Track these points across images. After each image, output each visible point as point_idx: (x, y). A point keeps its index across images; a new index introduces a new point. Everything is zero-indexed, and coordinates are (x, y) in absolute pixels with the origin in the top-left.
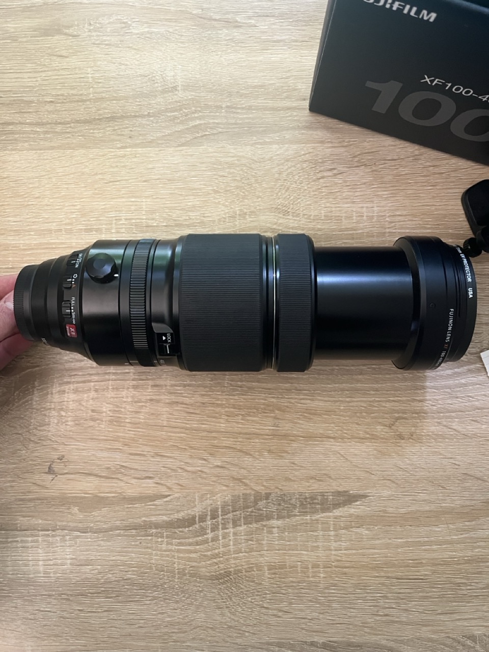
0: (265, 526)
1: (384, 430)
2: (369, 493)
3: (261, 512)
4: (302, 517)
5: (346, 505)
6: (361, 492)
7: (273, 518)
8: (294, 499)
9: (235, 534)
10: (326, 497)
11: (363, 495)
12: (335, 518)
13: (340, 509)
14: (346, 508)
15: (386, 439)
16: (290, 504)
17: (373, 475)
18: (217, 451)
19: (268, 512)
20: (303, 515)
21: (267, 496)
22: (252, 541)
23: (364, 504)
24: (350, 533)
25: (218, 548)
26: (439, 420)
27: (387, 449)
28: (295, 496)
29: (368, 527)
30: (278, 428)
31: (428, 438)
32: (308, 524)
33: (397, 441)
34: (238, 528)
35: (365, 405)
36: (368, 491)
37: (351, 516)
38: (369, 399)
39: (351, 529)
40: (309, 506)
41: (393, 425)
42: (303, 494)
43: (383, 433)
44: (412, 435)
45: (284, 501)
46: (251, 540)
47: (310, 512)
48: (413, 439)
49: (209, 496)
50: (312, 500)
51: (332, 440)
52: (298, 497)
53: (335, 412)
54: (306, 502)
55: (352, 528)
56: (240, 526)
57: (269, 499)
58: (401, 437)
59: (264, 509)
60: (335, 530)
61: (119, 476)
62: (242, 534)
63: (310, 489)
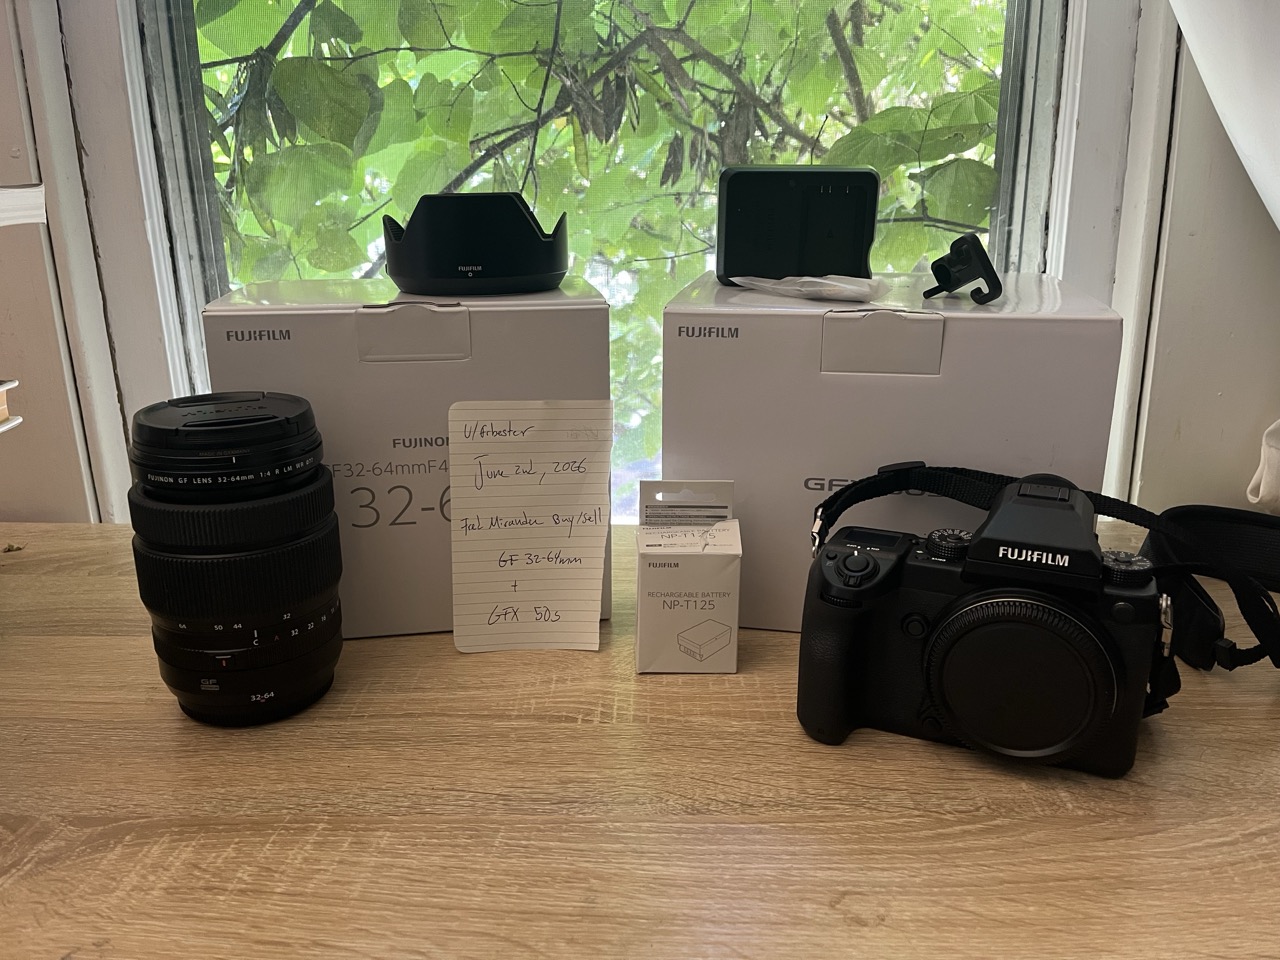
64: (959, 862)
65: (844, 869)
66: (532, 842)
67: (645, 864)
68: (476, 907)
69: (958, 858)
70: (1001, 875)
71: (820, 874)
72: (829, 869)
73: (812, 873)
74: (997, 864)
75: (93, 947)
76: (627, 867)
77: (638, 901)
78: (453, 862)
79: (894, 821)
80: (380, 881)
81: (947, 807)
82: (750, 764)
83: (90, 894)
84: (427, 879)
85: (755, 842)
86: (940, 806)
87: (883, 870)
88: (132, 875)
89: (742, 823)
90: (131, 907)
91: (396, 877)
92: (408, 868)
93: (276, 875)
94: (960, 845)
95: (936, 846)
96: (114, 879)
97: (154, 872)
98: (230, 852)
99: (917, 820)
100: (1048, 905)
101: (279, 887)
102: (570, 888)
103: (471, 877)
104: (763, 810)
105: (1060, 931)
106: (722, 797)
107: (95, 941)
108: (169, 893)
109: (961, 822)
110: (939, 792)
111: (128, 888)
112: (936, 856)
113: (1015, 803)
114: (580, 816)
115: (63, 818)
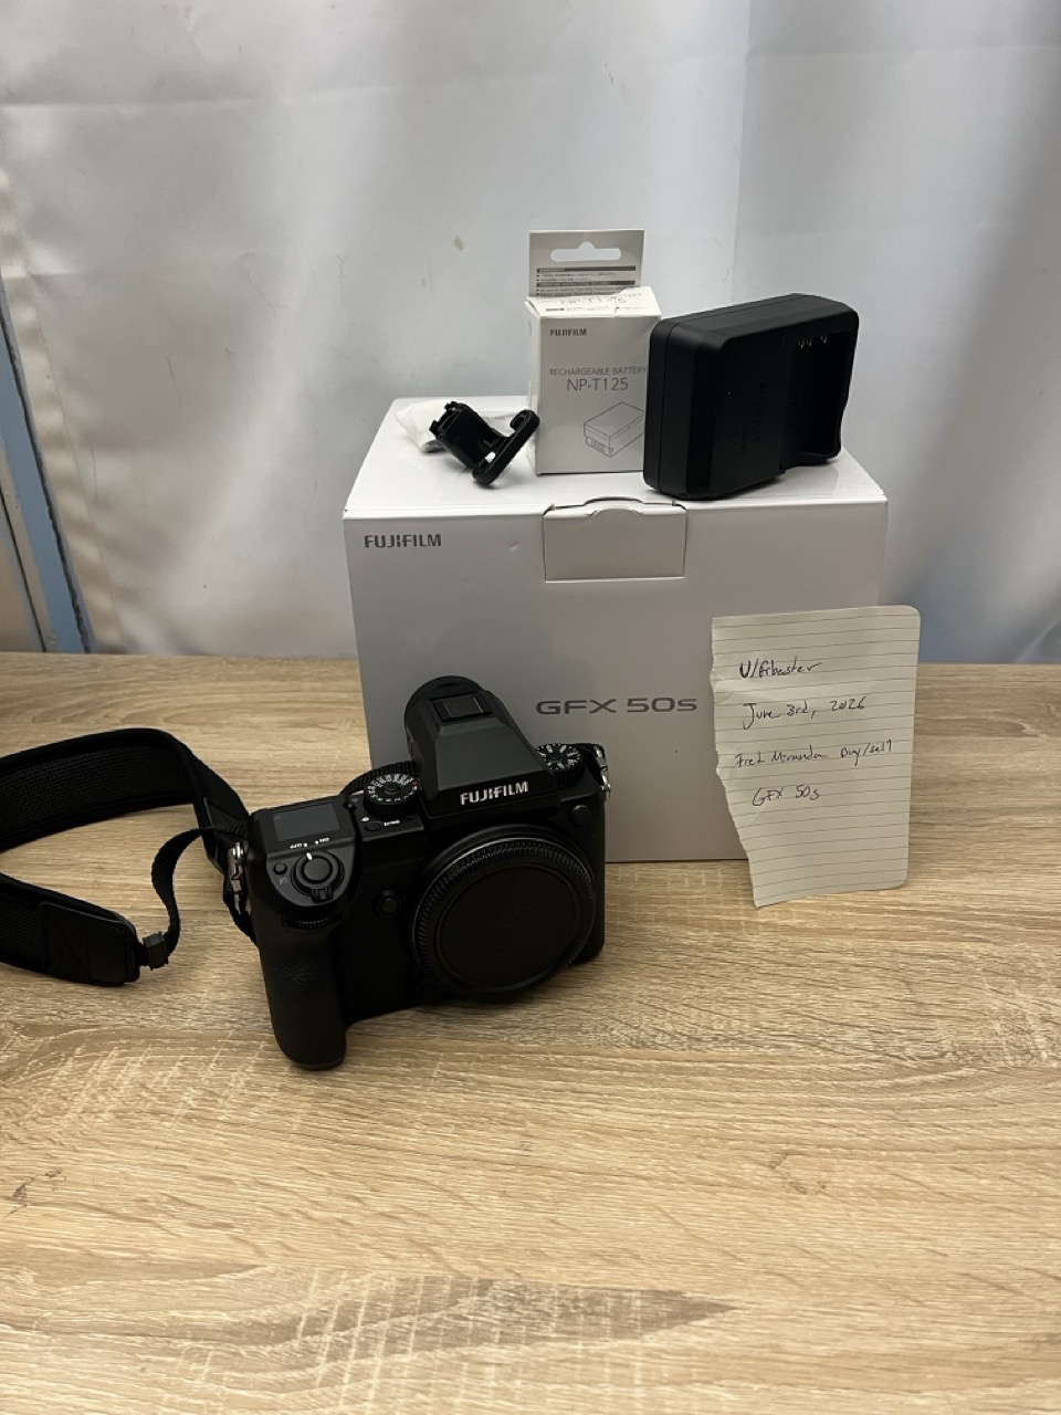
0: (464, 1358)
1: (760, 1173)
2: (733, 1300)
3: (463, 1323)
4: (563, 1345)
5: (676, 1324)
6: (715, 1298)
7: (489, 1340)
8: (547, 1300)
9: (386, 1373)
10: (625, 1301)
11: (717, 1305)
12: (648, 1355)
13: (662, 1333)
14: (675, 1333)
15: (765, 1190)
16: (537, 1311)
17: (741, 1260)
18: (389, 1185)
19: (479, 1325)
20: (567, 1340)
21: (484, 1287)
22: (426, 1393)
23: (722, 1326)
24: (685, 1395)
25: (332, 1402)
26: (880, 1164)
27: (769, 1209)
28: (550, 1292)
29: (735, 1383)
30: (529, 1153)
31: (861, 1194)
32: (577, 1363)
33: (791, 1195)
34: (397, 1358)
35: (716, 1125)
36: (729, 1296)
37: (688, 1352)
38: (723, 1116)
39: (689, 1387)
40: (582, 1318)
41: (778, 1164)
42: (571, 1290)
43: (758, 1178)
44: (824, 1187)
45: (522, 1301)
46: (422, 1392)
47: (584, 1334)
48: (826, 1194)
49: (343, 1276)
50: (589, 1306)
51: (643, 1182)
52: (557, 1294)
53: (651, 1132)
54: (576, 1307)
55: (690, 1382)
56: (404, 1352)
57: (486, 1295)
58: (799, 1188)
59: (471, 1317)
60: (648, 1383)
61: (159, 1218)
62: (405, 1374)
63: (588, 1279)
64: (912, 1120)
65: (789, 1122)
66: (471, 1075)
67: (582, 1107)
68: (412, 1149)
69: (912, 1115)
70: (957, 1138)
71: (763, 1127)
72: (775, 1122)
73: (755, 1126)
74: (954, 1125)
75: (46, 1178)
76: (565, 1108)
77: (572, 1151)
78: (390, 1095)
79: (849, 1066)
80: (319, 1112)
81: (909, 1051)
82: (702, 987)
83: (43, 1116)
84: (365, 1113)
85: (698, 1085)
86: (902, 1048)
87: (832, 1126)
88: (83, 1094)
89: (687, 1061)
90: (81, 1132)
91: (334, 1109)
92: (347, 1100)
93: (220, 1100)
94: (917, 1099)
95: (892, 1099)
96: (65, 1099)
97: (103, 1092)
98: (175, 1071)
99: (874, 1065)
100: (1002, 1177)
101: (223, 1114)
102: (508, 1132)
103: (409, 1112)
104: (711, 1046)
105: (1010, 1211)
106: (669, 1028)
107: (47, 1171)
108: (118, 1117)
109: (921, 1071)
110: (903, 1031)
111: (79, 1111)
112: (890, 1112)
113: (984, 1049)
114: (521, 1045)
115: (16, 1026)
